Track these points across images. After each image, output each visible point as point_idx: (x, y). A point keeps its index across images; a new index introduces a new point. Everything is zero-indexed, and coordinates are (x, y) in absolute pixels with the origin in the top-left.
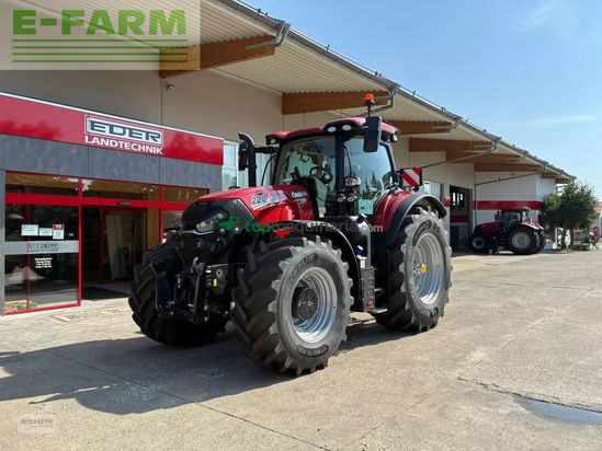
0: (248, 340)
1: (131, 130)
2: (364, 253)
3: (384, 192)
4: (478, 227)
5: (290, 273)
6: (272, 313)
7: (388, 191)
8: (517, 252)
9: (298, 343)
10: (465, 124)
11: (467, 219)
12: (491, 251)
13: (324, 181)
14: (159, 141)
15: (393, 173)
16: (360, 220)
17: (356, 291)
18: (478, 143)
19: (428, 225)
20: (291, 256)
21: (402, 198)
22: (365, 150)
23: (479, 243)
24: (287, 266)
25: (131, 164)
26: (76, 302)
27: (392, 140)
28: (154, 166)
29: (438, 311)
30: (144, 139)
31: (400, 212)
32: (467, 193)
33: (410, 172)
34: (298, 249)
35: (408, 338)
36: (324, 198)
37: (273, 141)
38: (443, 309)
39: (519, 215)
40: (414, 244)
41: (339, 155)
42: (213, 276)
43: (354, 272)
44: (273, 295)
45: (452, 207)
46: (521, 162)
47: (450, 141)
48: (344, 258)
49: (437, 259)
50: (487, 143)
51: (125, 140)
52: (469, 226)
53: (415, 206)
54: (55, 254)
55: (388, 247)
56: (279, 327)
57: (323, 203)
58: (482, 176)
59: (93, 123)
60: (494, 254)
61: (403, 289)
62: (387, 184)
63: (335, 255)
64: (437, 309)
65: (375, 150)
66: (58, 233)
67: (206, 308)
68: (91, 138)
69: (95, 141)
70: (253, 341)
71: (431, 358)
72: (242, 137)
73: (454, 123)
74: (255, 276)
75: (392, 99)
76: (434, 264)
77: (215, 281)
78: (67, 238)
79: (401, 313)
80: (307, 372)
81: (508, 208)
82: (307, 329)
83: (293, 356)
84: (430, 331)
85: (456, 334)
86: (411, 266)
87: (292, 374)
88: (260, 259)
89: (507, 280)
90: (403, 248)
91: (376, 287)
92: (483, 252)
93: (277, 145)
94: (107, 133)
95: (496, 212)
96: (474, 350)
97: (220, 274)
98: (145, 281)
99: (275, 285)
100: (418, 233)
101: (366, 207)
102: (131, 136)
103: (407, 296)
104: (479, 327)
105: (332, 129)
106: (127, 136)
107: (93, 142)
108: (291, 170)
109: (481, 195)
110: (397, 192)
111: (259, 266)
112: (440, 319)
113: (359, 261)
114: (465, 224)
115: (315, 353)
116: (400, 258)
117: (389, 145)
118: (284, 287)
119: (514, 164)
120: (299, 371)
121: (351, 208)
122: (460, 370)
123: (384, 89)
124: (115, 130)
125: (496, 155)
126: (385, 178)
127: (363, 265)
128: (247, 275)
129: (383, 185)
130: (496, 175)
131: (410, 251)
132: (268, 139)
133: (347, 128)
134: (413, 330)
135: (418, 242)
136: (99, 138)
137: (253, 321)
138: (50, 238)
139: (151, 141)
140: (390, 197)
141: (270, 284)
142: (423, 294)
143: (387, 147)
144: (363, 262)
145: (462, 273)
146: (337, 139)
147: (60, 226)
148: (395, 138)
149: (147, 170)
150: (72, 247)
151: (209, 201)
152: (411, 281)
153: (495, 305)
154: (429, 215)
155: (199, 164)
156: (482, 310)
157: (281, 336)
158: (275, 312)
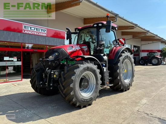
0: (64, 96)
1: (37, 29)
2: (105, 66)
3: (113, 46)
4: (142, 58)
5: (78, 73)
6: (72, 88)
7: (114, 46)
8: (154, 65)
9: (81, 97)
10: (139, 27)
11: (138, 55)
12: (146, 64)
13: (93, 43)
14: (46, 32)
15: (116, 40)
16: (104, 55)
17: (102, 79)
18: (142, 32)
19: (127, 57)
20: (79, 68)
21: (119, 48)
22: (106, 32)
23: (142, 62)
24: (77, 71)
25: (37, 39)
26: (21, 80)
27: (116, 30)
28: (44, 40)
29: (130, 85)
30: (41, 31)
31: (118, 52)
32: (138, 47)
33: (121, 40)
34: (82, 65)
35: (120, 93)
36: (93, 48)
37: (77, 30)
38: (132, 84)
39: (154, 54)
40: (123, 63)
41: (98, 34)
42: (54, 74)
43: (102, 73)
44: (72, 81)
45: (134, 52)
46: (155, 38)
47: (134, 32)
48: (98, 68)
49: (130, 68)
50: (145, 32)
51: (35, 32)
52: (139, 57)
53: (123, 51)
54: (15, 66)
55: (113, 64)
56: (74, 92)
57: (93, 50)
58: (143, 42)
59: (25, 26)
60: (146, 65)
61: (118, 78)
62: (114, 44)
63: (95, 67)
64: (130, 84)
65: (110, 32)
66: (15, 59)
67: (51, 85)
68: (24, 31)
69: (26, 32)
70: (66, 96)
71: (128, 102)
72: (67, 29)
73: (135, 26)
74: (66, 74)
75: (116, 19)
76: (129, 69)
77: (55, 76)
78: (18, 61)
79: (117, 86)
80: (85, 107)
81: (151, 52)
82: (86, 92)
83: (79, 102)
84: (128, 91)
85: (136, 92)
86: (121, 70)
87: (79, 107)
88: (69, 69)
89: (151, 73)
90: (119, 64)
91: (110, 77)
92: (143, 65)
93: (78, 32)
94: (30, 29)
95: (147, 53)
96: (143, 99)
97: (57, 73)
98: (34, 75)
99: (73, 78)
100: (124, 60)
101: (107, 51)
102: (37, 30)
103: (120, 80)
104: (144, 90)
105: (95, 26)
106: (35, 30)
107: (25, 32)
108: (83, 39)
109: (143, 48)
110: (117, 46)
111: (68, 71)
112: (131, 87)
113: (103, 69)
114: (138, 56)
115: (88, 100)
116: (118, 68)
117: (115, 31)
118: (76, 79)
119: (153, 39)
120: (82, 107)
121: (101, 51)
122: (138, 107)
123: (114, 16)
124: (32, 28)
125: (148, 36)
126: (113, 42)
127: (105, 70)
128: (64, 74)
129: (112, 44)
130: (147, 42)
131: (121, 65)
132: (76, 29)
133: (100, 25)
134: (122, 91)
135: (124, 62)
136: (27, 31)
137: (66, 90)
138: (13, 61)
139: (43, 32)
140: (115, 48)
141: (71, 77)
142: (125, 79)
143: (114, 32)
144: (105, 69)
145: (137, 71)
146: (97, 29)
147: (16, 57)
148: (117, 29)
149: (42, 41)
150: (20, 63)
151: (53, 49)
152: (121, 75)
153: (148, 82)
154: (127, 54)
155: (58, 39)
156: (144, 84)
157: (75, 95)
158: (73, 87)
